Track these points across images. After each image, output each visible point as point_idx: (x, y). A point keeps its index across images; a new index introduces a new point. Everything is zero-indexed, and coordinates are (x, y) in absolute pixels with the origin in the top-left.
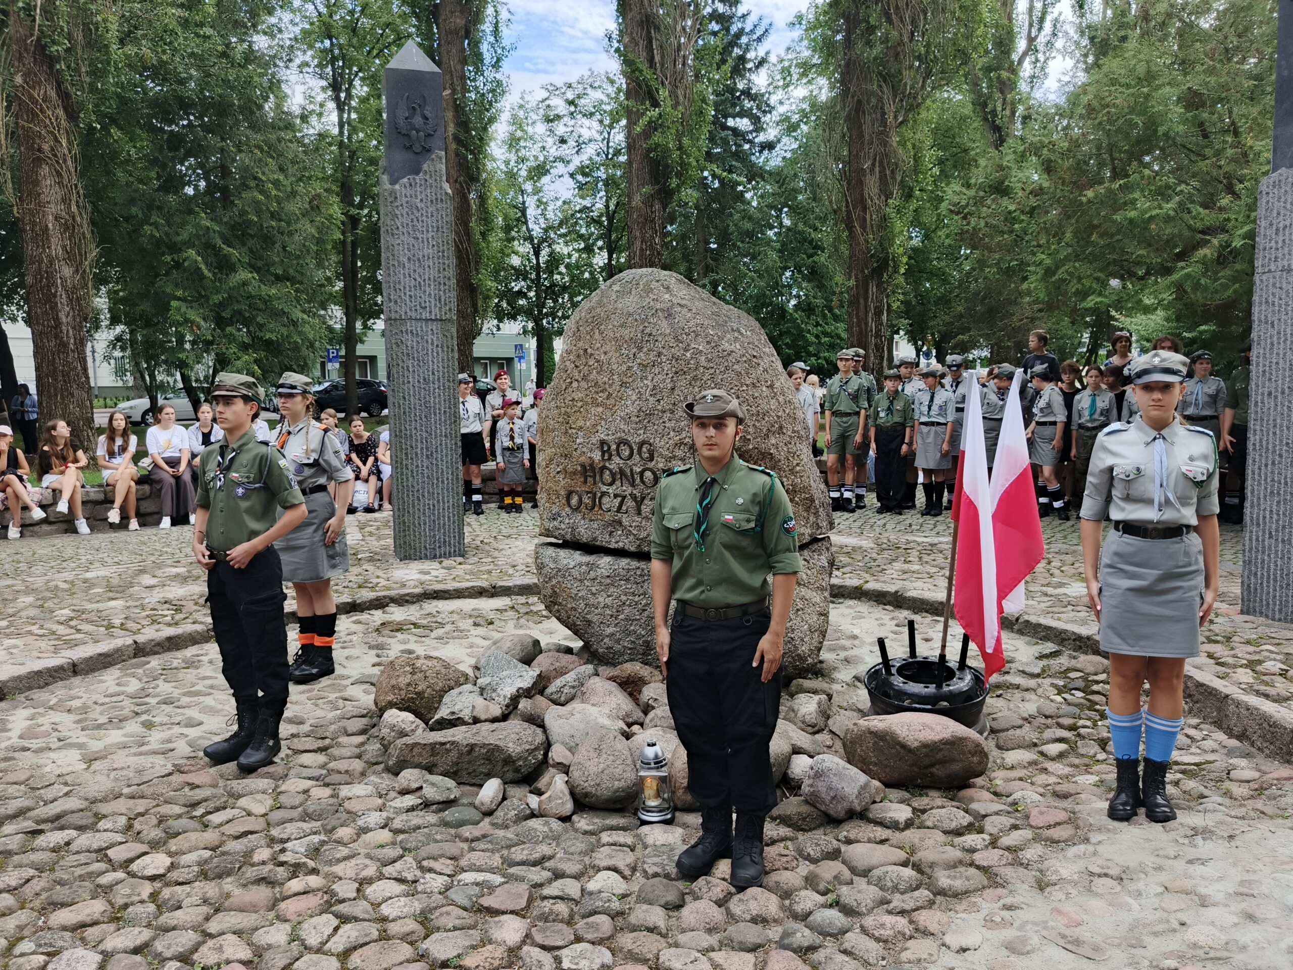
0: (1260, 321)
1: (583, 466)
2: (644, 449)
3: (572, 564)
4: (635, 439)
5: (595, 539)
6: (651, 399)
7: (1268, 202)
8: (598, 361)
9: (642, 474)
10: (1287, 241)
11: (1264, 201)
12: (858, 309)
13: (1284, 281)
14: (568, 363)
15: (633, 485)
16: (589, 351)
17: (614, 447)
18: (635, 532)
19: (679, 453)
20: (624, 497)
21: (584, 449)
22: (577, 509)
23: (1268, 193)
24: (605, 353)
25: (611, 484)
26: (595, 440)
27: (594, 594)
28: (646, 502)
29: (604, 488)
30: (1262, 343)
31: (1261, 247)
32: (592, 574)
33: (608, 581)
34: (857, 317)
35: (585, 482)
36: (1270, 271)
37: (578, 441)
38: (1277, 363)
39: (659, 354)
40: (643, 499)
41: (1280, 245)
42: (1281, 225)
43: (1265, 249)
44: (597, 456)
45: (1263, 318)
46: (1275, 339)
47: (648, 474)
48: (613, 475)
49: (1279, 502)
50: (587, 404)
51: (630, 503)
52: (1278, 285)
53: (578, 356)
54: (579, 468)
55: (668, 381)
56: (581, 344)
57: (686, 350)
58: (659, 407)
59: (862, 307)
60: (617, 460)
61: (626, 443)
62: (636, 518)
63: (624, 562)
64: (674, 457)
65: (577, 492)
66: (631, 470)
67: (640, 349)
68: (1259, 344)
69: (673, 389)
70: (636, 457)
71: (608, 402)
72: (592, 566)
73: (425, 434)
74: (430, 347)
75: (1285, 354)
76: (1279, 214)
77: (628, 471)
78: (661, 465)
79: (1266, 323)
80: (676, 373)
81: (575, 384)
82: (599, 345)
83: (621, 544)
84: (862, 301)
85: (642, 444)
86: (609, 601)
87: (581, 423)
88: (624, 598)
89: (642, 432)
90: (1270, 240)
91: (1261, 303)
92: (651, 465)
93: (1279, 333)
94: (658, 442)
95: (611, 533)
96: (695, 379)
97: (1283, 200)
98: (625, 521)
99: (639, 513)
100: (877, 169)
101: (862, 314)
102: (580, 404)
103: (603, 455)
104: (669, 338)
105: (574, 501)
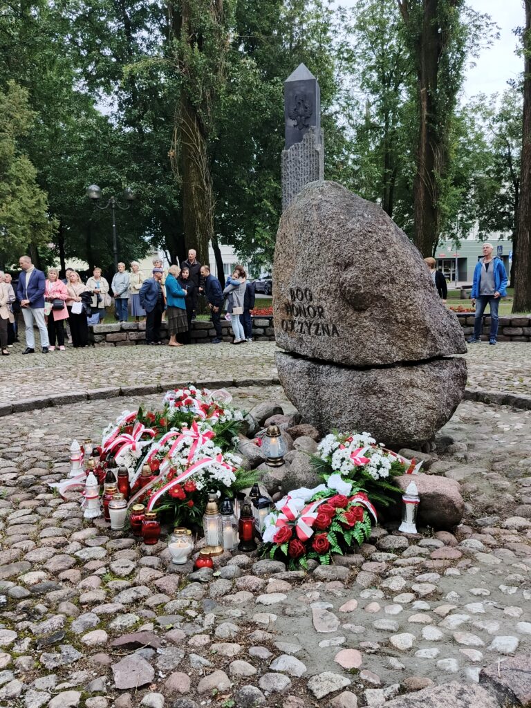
1: (285, 304)
2: (308, 294)
4: (303, 288)
5: (295, 349)
6: (308, 262)
8: (289, 240)
9: (308, 308)
15: (305, 316)
16: (285, 234)
17: (295, 292)
18: (309, 345)
19: (323, 296)
20: (302, 324)
21: (285, 295)
22: (286, 331)
24: (291, 235)
25: (297, 316)
26: (288, 288)
27: (295, 382)
28: (312, 327)
29: (295, 318)
33: (300, 375)
35: (288, 314)
37: (283, 289)
39: (312, 234)
40: (311, 325)
44: (290, 298)
47: (311, 309)
48: (297, 310)
50: (285, 267)
51: (305, 328)
54: (284, 306)
55: (316, 250)
56: (283, 229)
57: (325, 229)
58: (311, 267)
60: (298, 301)
61: (300, 290)
62: (309, 337)
64: (321, 298)
65: (285, 321)
66: (304, 307)
67: (303, 231)
69: (319, 255)
70: (305, 299)
71: (292, 265)
72: (294, 365)
77: (302, 307)
78: (315, 304)
80: (321, 245)
81: (280, 255)
83: (305, 353)
85: (306, 290)
86: (302, 387)
87: (283, 279)
89: (305, 282)
92: (311, 303)
94: (313, 290)
95: (301, 346)
98: (304, 337)
99: (309, 333)
102: (282, 267)
103: (292, 298)
104: (316, 223)
105: (285, 325)
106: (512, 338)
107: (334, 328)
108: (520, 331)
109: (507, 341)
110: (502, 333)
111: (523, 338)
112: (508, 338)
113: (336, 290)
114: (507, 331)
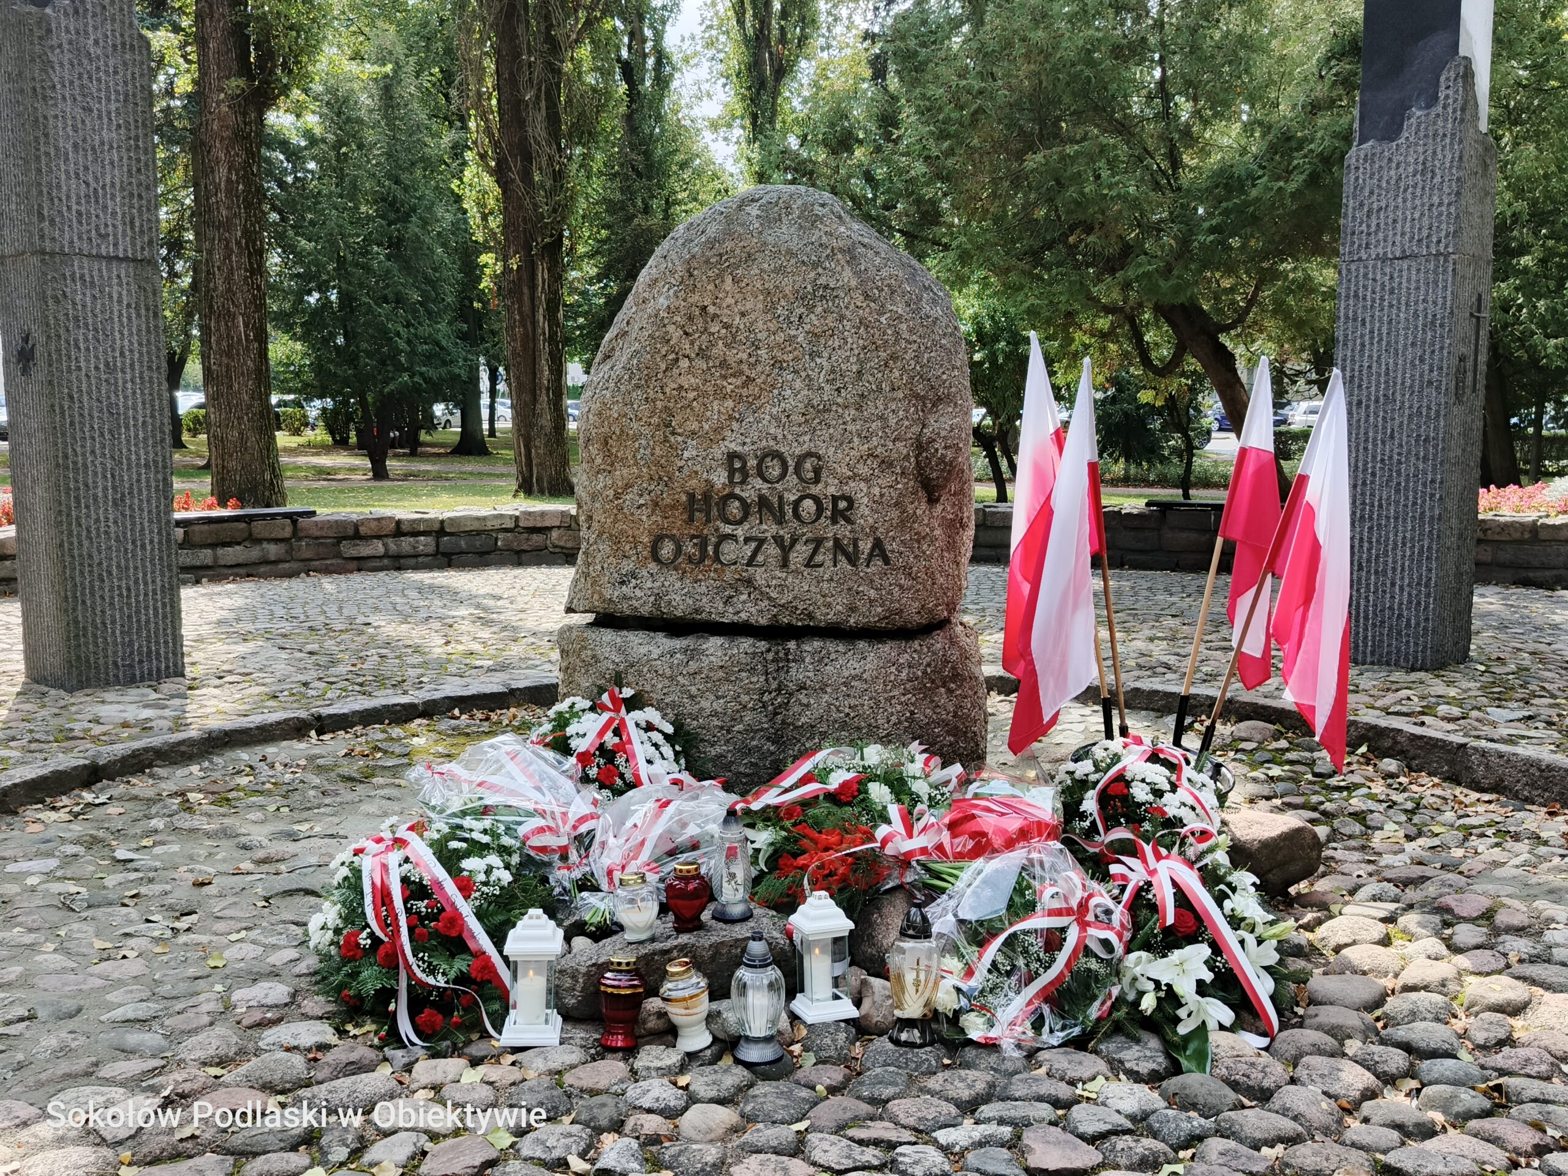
0: (1347, 317)
1: (691, 496)
2: (808, 465)
3: (655, 654)
5: (697, 611)
6: (827, 387)
7: (1357, 179)
8: (727, 326)
9: (797, 504)
10: (1382, 225)
11: (1352, 177)
12: (520, 302)
13: (1379, 272)
14: (671, 328)
15: (780, 521)
16: (711, 309)
17: (752, 463)
18: (774, 595)
19: (863, 470)
20: (761, 542)
21: (698, 468)
22: (670, 564)
23: (1357, 168)
24: (743, 314)
25: (740, 523)
26: (719, 452)
27: (692, 697)
28: (798, 547)
29: (728, 529)
30: (1350, 344)
31: (1349, 231)
32: (693, 666)
33: (721, 674)
34: (520, 313)
35: (691, 519)
36: (1360, 259)
37: (686, 454)
38: (1370, 367)
39: (841, 318)
40: (794, 541)
41: (1373, 229)
42: (1375, 206)
43: (1353, 233)
44: (720, 478)
45: (1351, 315)
46: (1367, 338)
48: (745, 506)
49: (1371, 528)
50: (705, 395)
51: (772, 550)
52: (1370, 276)
53: (691, 318)
54: (684, 498)
55: (853, 359)
56: (695, 298)
57: (880, 313)
58: (839, 400)
59: (526, 298)
60: (758, 483)
61: (778, 455)
62: (778, 573)
63: (746, 644)
64: (854, 477)
65: (672, 537)
66: (781, 498)
67: (811, 309)
68: (1345, 344)
69: (860, 372)
70: (792, 479)
71: (745, 392)
72: (692, 654)
73: (109, 464)
74: (116, 308)
75: (1379, 357)
76: (1372, 193)
77: (775, 500)
78: (832, 490)
79: (1355, 320)
80: (865, 347)
81: (684, 363)
82: (730, 300)
83: (744, 616)
84: (526, 290)
85: (801, 460)
86: (718, 705)
87: (692, 425)
88: (745, 698)
89: (806, 438)
90: (1361, 224)
91: (1348, 297)
92: (815, 490)
93: (1372, 332)
94: (828, 451)
95: (728, 601)
96: (894, 357)
97: (1376, 176)
98: (760, 576)
99: (785, 564)
100: (543, 104)
101: (526, 309)
102: (692, 395)
103: (731, 477)
104: (855, 294)
105: (667, 550)
106: (361, 564)
107: (878, 544)
108: (378, 547)
109: (351, 572)
110: (339, 555)
111: (386, 561)
112: (355, 564)
113: (907, 457)
114: (349, 549)
